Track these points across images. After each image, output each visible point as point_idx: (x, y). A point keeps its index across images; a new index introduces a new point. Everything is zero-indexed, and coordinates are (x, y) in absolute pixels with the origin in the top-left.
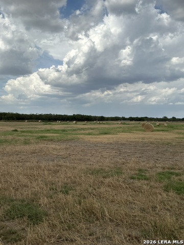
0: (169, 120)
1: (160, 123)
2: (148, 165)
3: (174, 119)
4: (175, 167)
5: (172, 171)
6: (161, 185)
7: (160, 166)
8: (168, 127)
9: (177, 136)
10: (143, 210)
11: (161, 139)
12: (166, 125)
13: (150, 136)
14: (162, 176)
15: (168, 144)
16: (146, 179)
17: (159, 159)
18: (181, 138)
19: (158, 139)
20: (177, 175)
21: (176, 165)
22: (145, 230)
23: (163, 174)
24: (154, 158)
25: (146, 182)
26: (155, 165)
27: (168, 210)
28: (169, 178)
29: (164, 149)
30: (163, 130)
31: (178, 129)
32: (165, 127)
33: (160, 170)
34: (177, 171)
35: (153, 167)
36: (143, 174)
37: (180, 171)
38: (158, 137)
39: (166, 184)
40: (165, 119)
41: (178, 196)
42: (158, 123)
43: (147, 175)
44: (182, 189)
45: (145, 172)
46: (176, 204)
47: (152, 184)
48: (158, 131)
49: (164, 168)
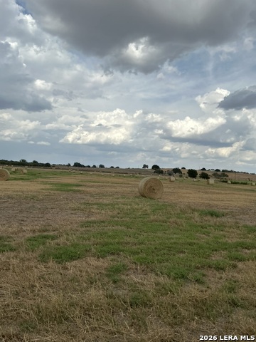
0: (29, 165)
1: (17, 168)
2: (10, 230)
3: (35, 164)
4: (48, 228)
5: (45, 234)
6: (34, 255)
7: (28, 228)
8: (28, 174)
9: (42, 186)
10: (17, 294)
11: (22, 192)
12: (25, 171)
13: (6, 187)
14: (34, 243)
15: (33, 197)
16: (12, 250)
17: (25, 219)
18: (48, 189)
19: (17, 191)
20: (53, 238)
21: (49, 226)
22: (26, 321)
23: (34, 239)
24: (18, 218)
25: (13, 254)
26: (22, 228)
27: (50, 286)
28: (44, 244)
29: (29, 205)
30: (22, 179)
31: (42, 178)
32: (25, 174)
33: (29, 235)
34: (51, 233)
35: (19, 232)
36: (6, 243)
37: (56, 233)
38: (17, 188)
39: (42, 253)
40: (23, 163)
41: (60, 265)
42: (13, 169)
43: (13, 244)
44: (63, 256)
45: (8, 239)
46: (60, 276)
47: (22, 255)
48: (15, 179)
49: (34, 231)
